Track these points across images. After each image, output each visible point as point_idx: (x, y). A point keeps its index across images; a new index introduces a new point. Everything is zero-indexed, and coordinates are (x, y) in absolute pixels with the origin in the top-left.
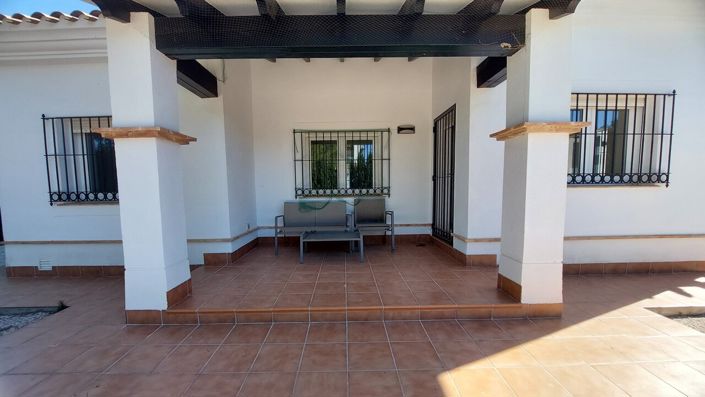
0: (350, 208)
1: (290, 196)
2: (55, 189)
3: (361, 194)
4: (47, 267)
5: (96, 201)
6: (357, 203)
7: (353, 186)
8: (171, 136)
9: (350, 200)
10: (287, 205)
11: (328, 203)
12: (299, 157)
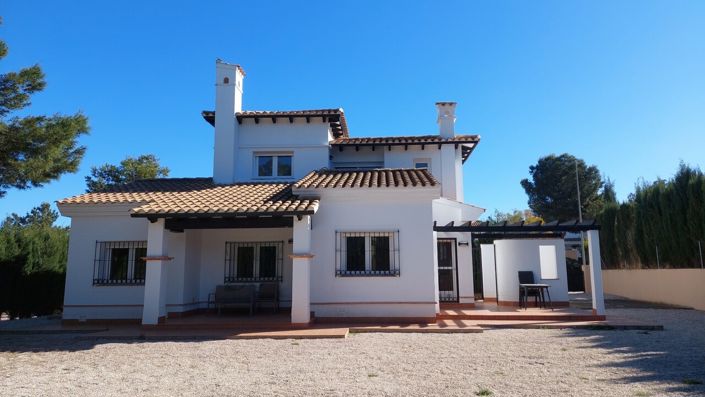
0: (257, 289)
1: (221, 282)
2: (96, 277)
3: (264, 281)
4: (84, 320)
5: (112, 284)
6: (261, 285)
7: (261, 276)
8: (165, 258)
9: (258, 284)
10: (219, 288)
11: (243, 287)
12: (228, 258)
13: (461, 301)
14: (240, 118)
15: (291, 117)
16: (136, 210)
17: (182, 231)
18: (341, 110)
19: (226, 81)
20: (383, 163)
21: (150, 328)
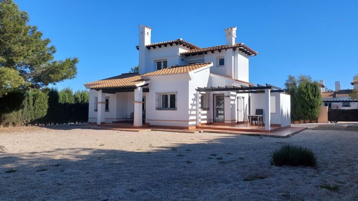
13: (225, 122)
14: (148, 47)
15: (165, 45)
16: (93, 87)
17: (115, 93)
18: (181, 39)
19: (142, 32)
20: (204, 60)
21: (99, 125)
